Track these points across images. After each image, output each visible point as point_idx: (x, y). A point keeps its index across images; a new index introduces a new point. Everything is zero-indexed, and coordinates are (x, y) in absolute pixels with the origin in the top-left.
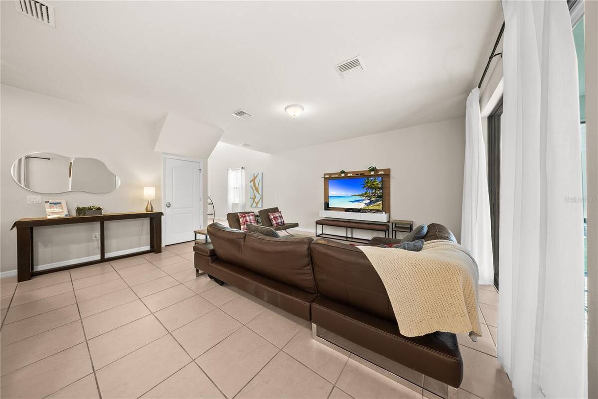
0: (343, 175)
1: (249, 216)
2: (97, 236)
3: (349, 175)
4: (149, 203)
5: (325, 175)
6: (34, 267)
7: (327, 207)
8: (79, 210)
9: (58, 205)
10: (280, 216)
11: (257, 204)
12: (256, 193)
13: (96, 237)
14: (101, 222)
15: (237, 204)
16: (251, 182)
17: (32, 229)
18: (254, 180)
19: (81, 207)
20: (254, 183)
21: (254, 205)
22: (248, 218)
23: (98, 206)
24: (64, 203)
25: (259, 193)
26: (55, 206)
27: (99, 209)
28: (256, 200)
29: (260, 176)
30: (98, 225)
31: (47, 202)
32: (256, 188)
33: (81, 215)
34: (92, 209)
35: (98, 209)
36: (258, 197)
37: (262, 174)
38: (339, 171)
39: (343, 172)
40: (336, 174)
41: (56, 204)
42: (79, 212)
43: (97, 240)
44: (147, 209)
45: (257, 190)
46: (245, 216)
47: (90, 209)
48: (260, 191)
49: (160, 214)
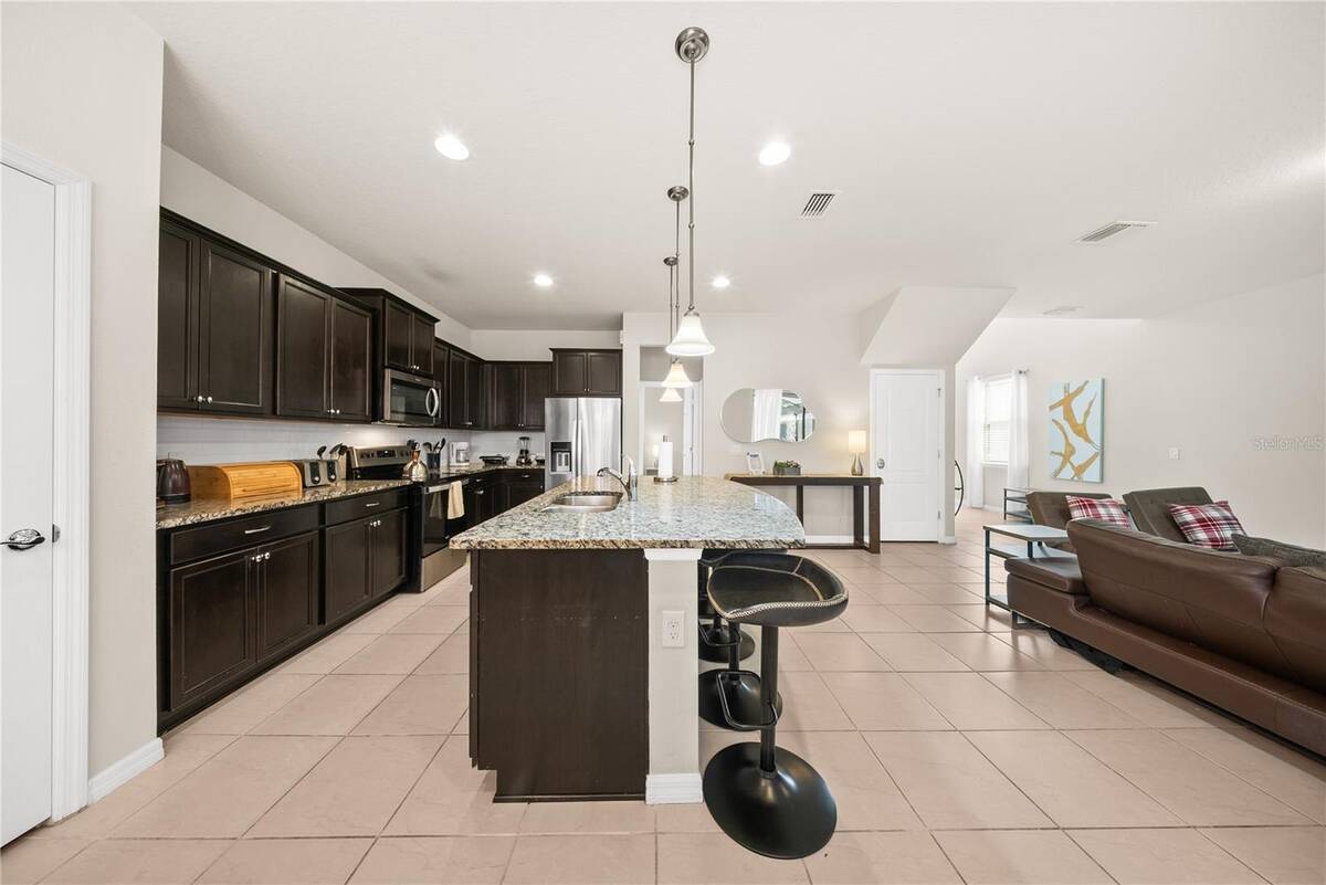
1: (1104, 506)
4: (857, 459)
8: (777, 467)
10: (1226, 519)
11: (1080, 470)
12: (1075, 440)
14: (799, 487)
16: (1052, 408)
18: (1066, 403)
19: (779, 462)
20: (1068, 410)
21: (1067, 472)
22: (1102, 511)
23: (797, 462)
25: (1088, 440)
26: (754, 459)
28: (1077, 460)
29: (1094, 389)
31: (748, 454)
32: (1074, 425)
33: (778, 474)
34: (790, 467)
35: (797, 467)
36: (1085, 450)
37: (1103, 381)
42: (776, 470)
44: (853, 470)
45: (1081, 431)
46: (1092, 506)
47: (788, 466)
48: (1094, 431)
49: (879, 481)
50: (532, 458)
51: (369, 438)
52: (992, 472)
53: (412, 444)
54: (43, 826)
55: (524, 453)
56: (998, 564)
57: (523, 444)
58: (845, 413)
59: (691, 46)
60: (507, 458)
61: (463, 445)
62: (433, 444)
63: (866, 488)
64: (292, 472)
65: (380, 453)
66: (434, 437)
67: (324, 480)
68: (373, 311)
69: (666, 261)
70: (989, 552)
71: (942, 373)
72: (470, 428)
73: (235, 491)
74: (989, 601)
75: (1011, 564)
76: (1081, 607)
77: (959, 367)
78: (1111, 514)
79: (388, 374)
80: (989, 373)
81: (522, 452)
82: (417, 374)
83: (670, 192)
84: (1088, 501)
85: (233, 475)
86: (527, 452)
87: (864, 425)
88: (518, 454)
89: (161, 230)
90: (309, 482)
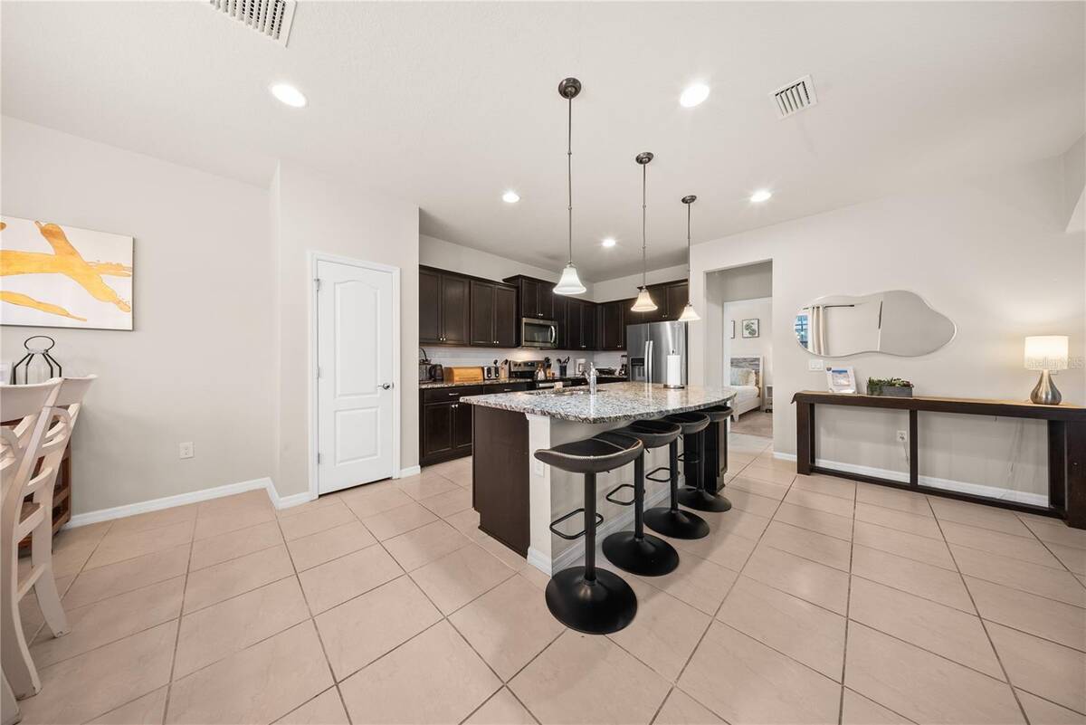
2: (905, 437)
4: (1045, 379)
6: (816, 460)
8: (873, 385)
9: (844, 374)
13: (903, 438)
14: (911, 412)
17: (812, 406)
19: (875, 379)
23: (905, 379)
24: (851, 373)
26: (838, 375)
27: (908, 386)
30: (905, 417)
31: (829, 369)
33: (876, 393)
34: (894, 385)
35: (905, 385)
41: (840, 372)
42: (871, 388)
43: (905, 445)
44: (1035, 396)
47: (891, 384)
51: (522, 356)
53: (547, 360)
54: (389, 479)
59: (570, 89)
60: (615, 371)
61: (582, 361)
62: (562, 361)
64: (480, 371)
65: (526, 364)
66: (563, 355)
67: (493, 377)
68: (517, 288)
69: (684, 201)
72: (584, 349)
73: (456, 378)
79: (524, 320)
82: (542, 318)
83: (637, 159)
85: (456, 372)
88: (620, 367)
89: (420, 273)
90: (486, 377)
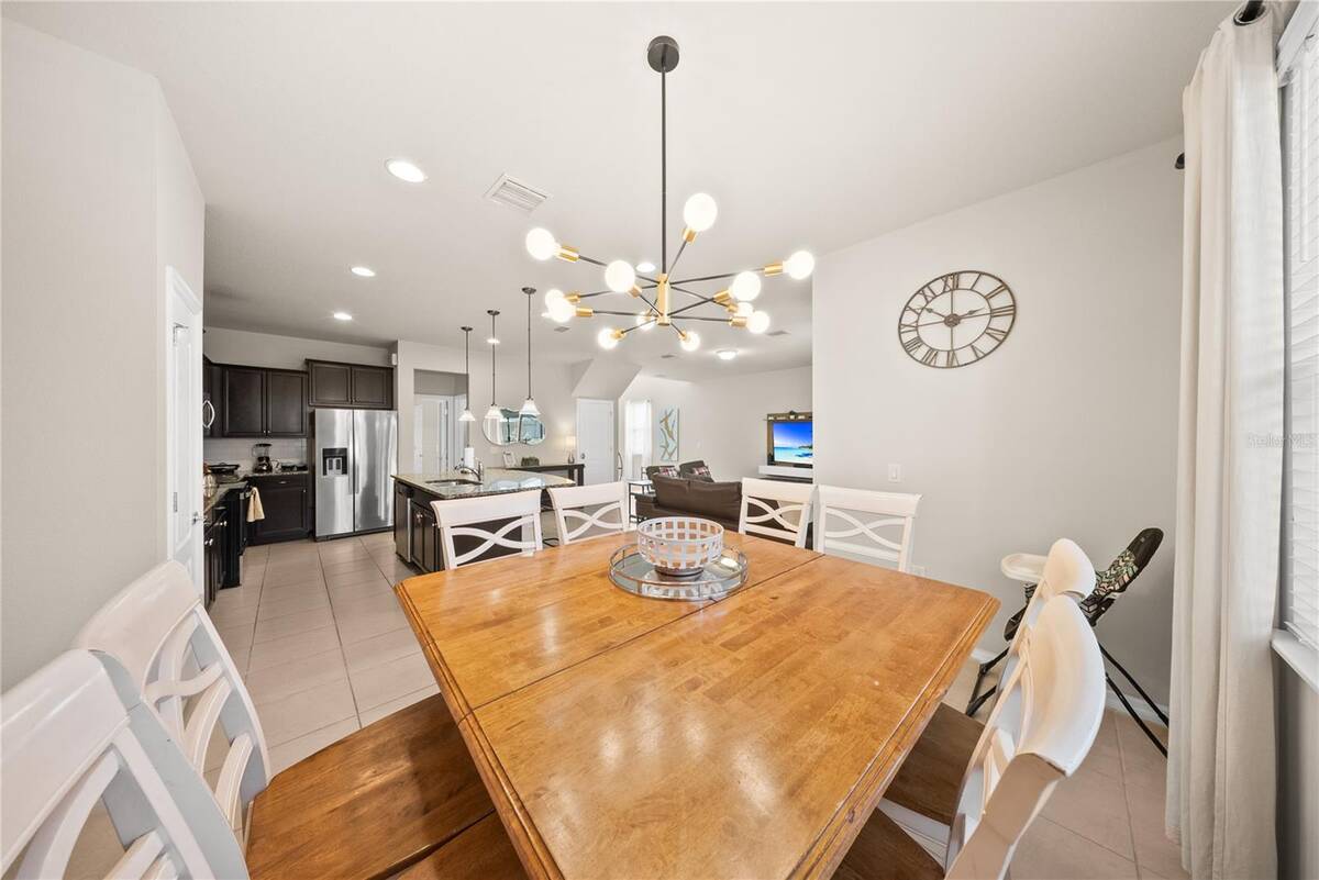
0: (792, 417)
1: (672, 470)
3: (800, 417)
5: (769, 415)
7: (771, 461)
11: (671, 455)
12: (670, 440)
15: (640, 456)
16: (661, 422)
18: (666, 419)
20: (666, 424)
21: (667, 456)
22: (670, 472)
25: (673, 439)
28: (670, 450)
29: (675, 413)
32: (669, 432)
36: (673, 445)
37: (679, 411)
38: (788, 411)
39: (792, 413)
40: (782, 415)
45: (671, 435)
46: (668, 471)
48: (675, 436)
49: (583, 466)
50: (274, 464)
52: (637, 458)
55: (263, 460)
56: (633, 497)
57: (262, 451)
58: (564, 426)
63: (576, 471)
69: (464, 328)
70: (630, 494)
71: (612, 403)
74: (631, 516)
75: (637, 496)
76: (656, 507)
77: (620, 400)
78: (673, 474)
80: (635, 400)
81: (260, 459)
84: (666, 469)
86: (268, 459)
87: (574, 433)
88: (254, 462)
